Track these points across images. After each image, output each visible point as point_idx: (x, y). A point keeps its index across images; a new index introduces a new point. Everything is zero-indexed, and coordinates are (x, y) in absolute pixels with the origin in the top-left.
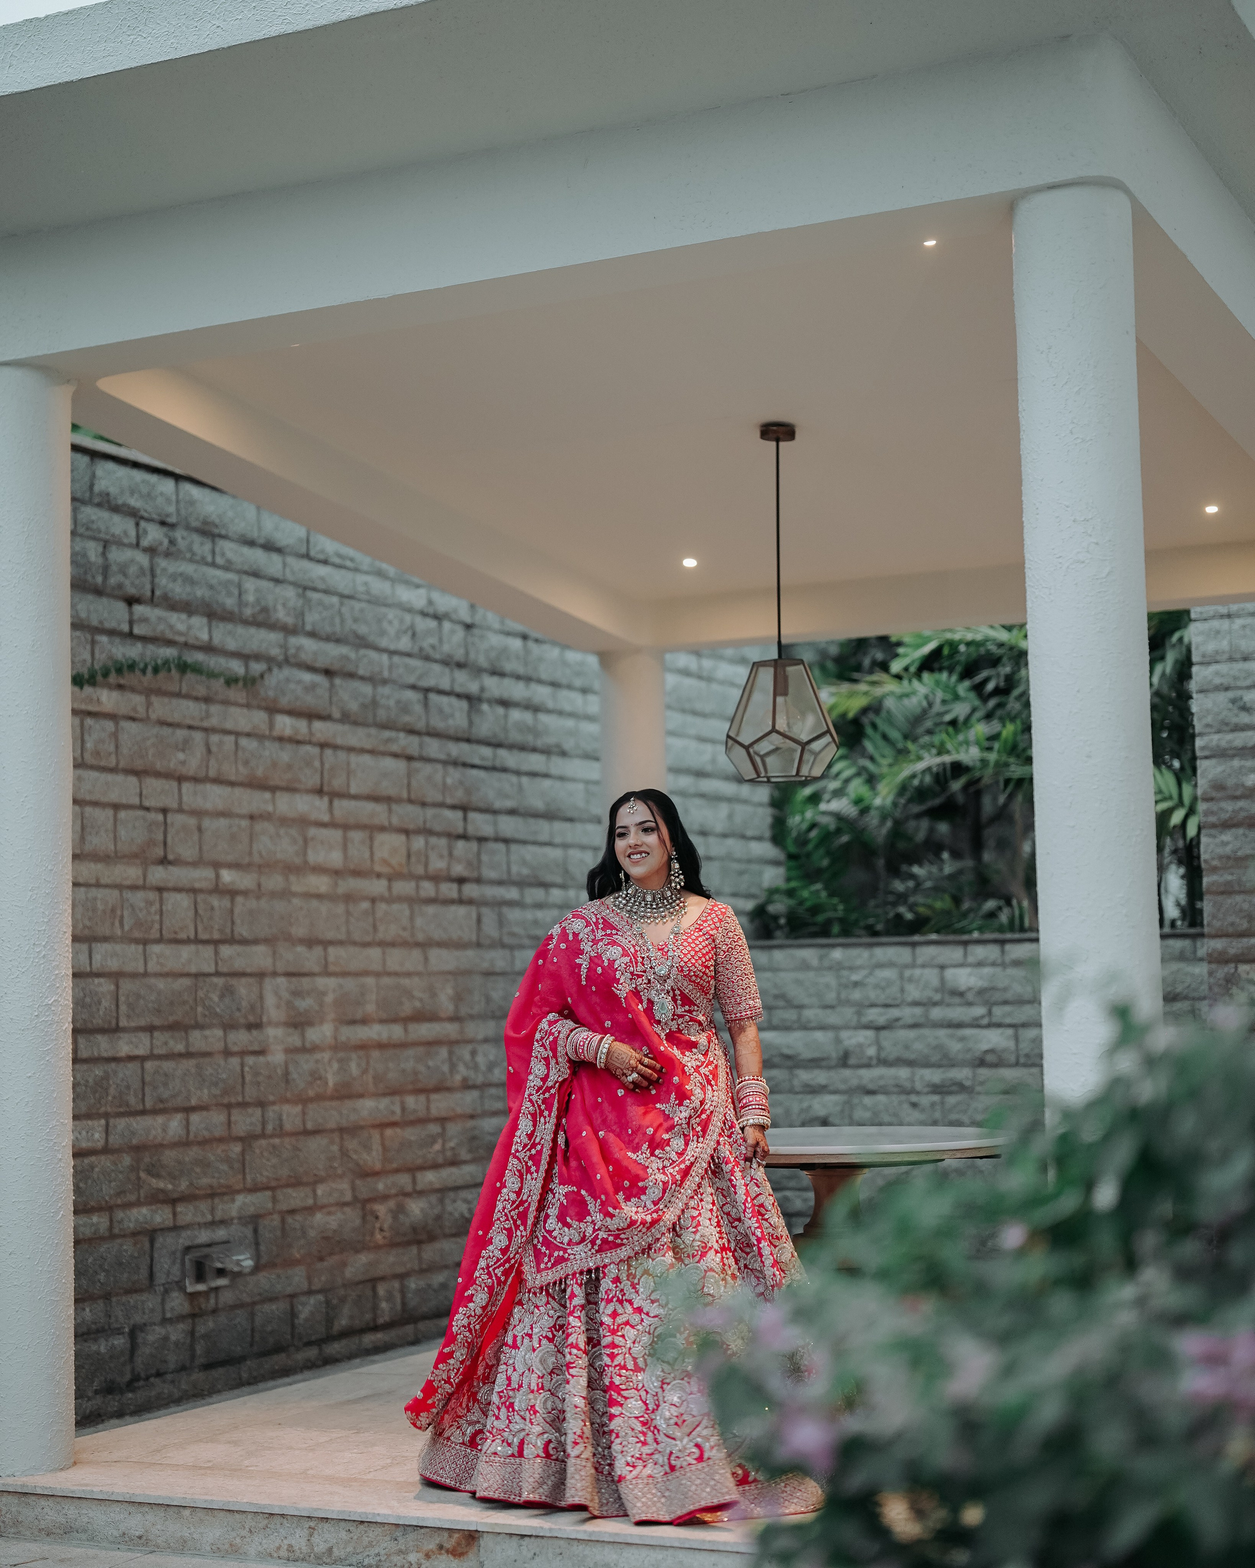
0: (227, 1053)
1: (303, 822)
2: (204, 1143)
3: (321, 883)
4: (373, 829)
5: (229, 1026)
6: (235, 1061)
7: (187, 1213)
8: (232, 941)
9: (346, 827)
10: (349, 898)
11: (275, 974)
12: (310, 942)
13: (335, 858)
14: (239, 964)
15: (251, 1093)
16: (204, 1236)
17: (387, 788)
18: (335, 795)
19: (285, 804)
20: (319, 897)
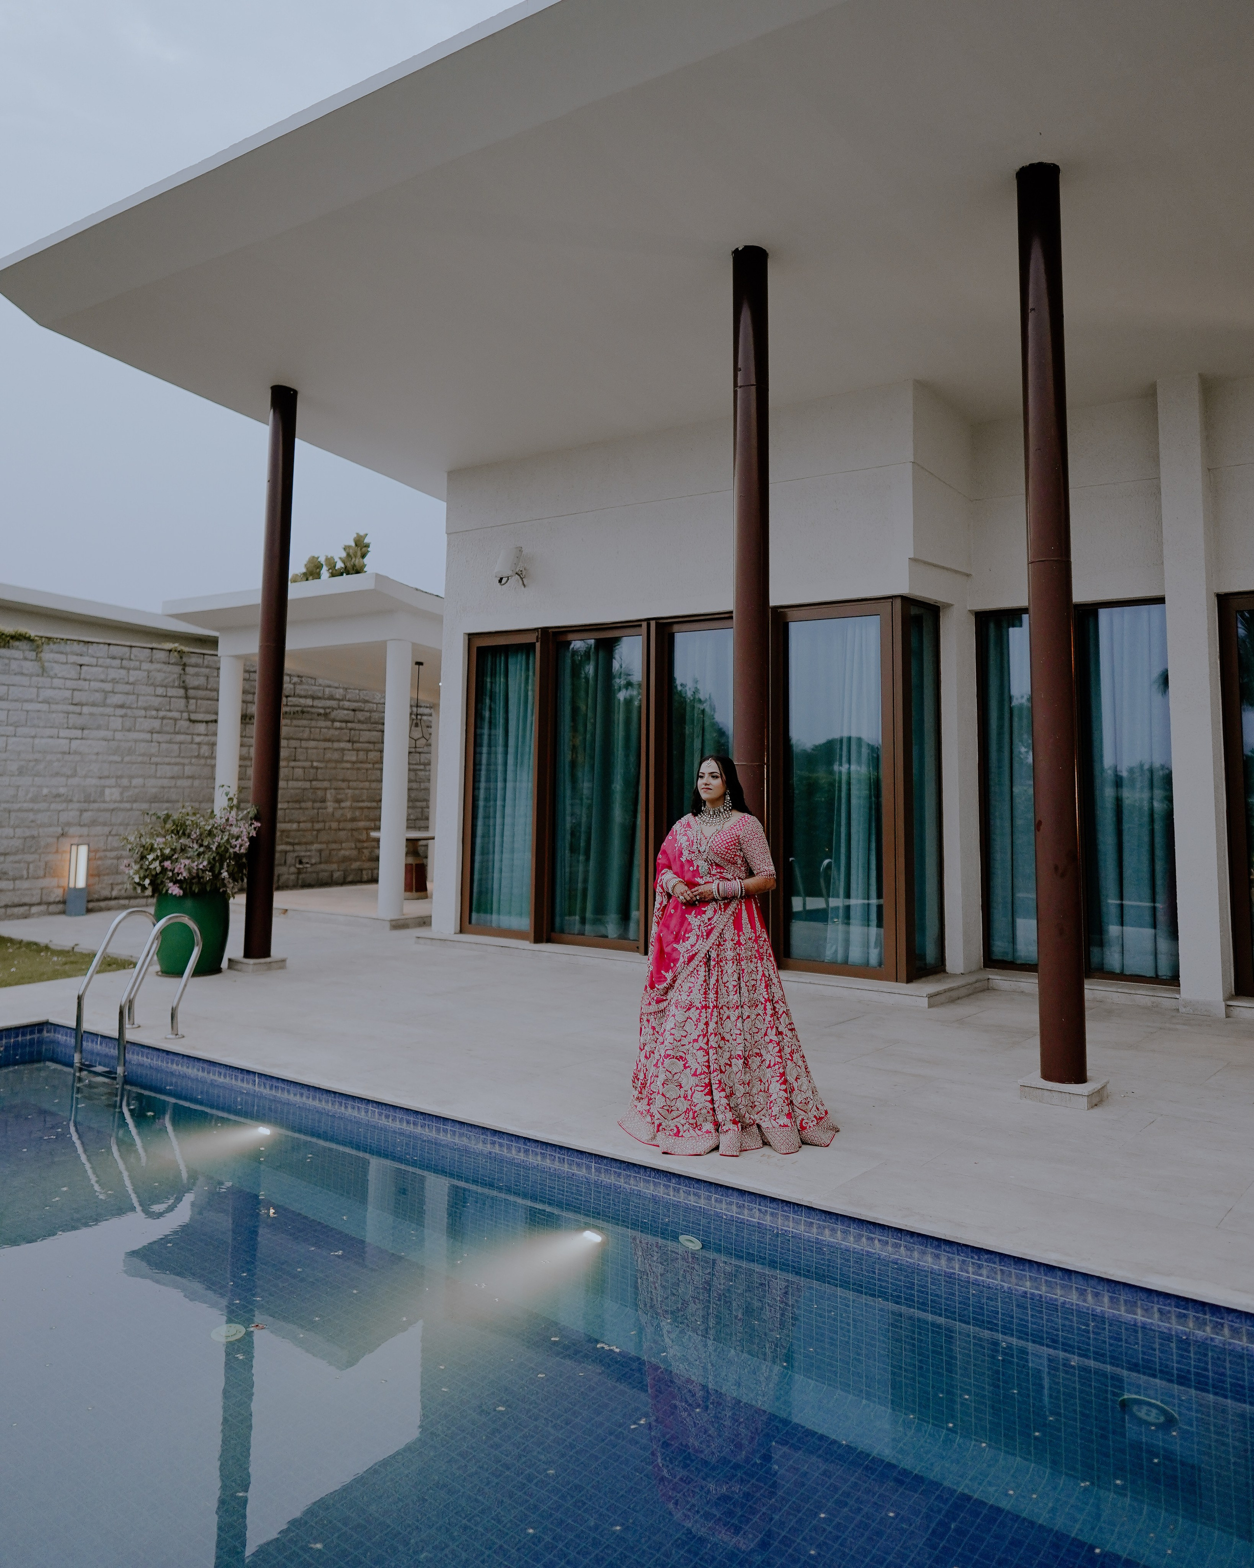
0: (313, 808)
1: (343, 750)
2: (304, 831)
3: (349, 765)
4: (367, 751)
5: (314, 801)
6: (316, 811)
7: (297, 848)
8: (316, 780)
9: (358, 750)
10: (358, 769)
11: (331, 789)
12: (343, 781)
13: (354, 759)
14: (318, 786)
15: (320, 819)
16: (303, 854)
17: (373, 739)
18: (353, 742)
19: (336, 745)
20: (348, 769)
